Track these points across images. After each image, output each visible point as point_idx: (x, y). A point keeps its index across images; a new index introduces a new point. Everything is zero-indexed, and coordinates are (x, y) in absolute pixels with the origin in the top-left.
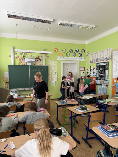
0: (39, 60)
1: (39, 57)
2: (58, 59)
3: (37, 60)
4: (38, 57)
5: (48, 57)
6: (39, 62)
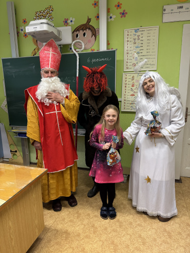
0: (88, 32)
1: (89, 20)
2: (167, 18)
3: (81, 32)
4: (85, 22)
5: (123, 14)
6: (89, 41)
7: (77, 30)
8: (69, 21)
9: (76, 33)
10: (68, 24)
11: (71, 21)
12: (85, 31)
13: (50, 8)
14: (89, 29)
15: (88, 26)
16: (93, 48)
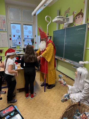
6: (81, 20)
7: (77, 16)
8: (74, 13)
9: (76, 17)
10: (74, 14)
11: (75, 12)
12: (79, 16)
13: (69, 9)
14: (81, 14)
15: (81, 13)
16: (81, 23)
